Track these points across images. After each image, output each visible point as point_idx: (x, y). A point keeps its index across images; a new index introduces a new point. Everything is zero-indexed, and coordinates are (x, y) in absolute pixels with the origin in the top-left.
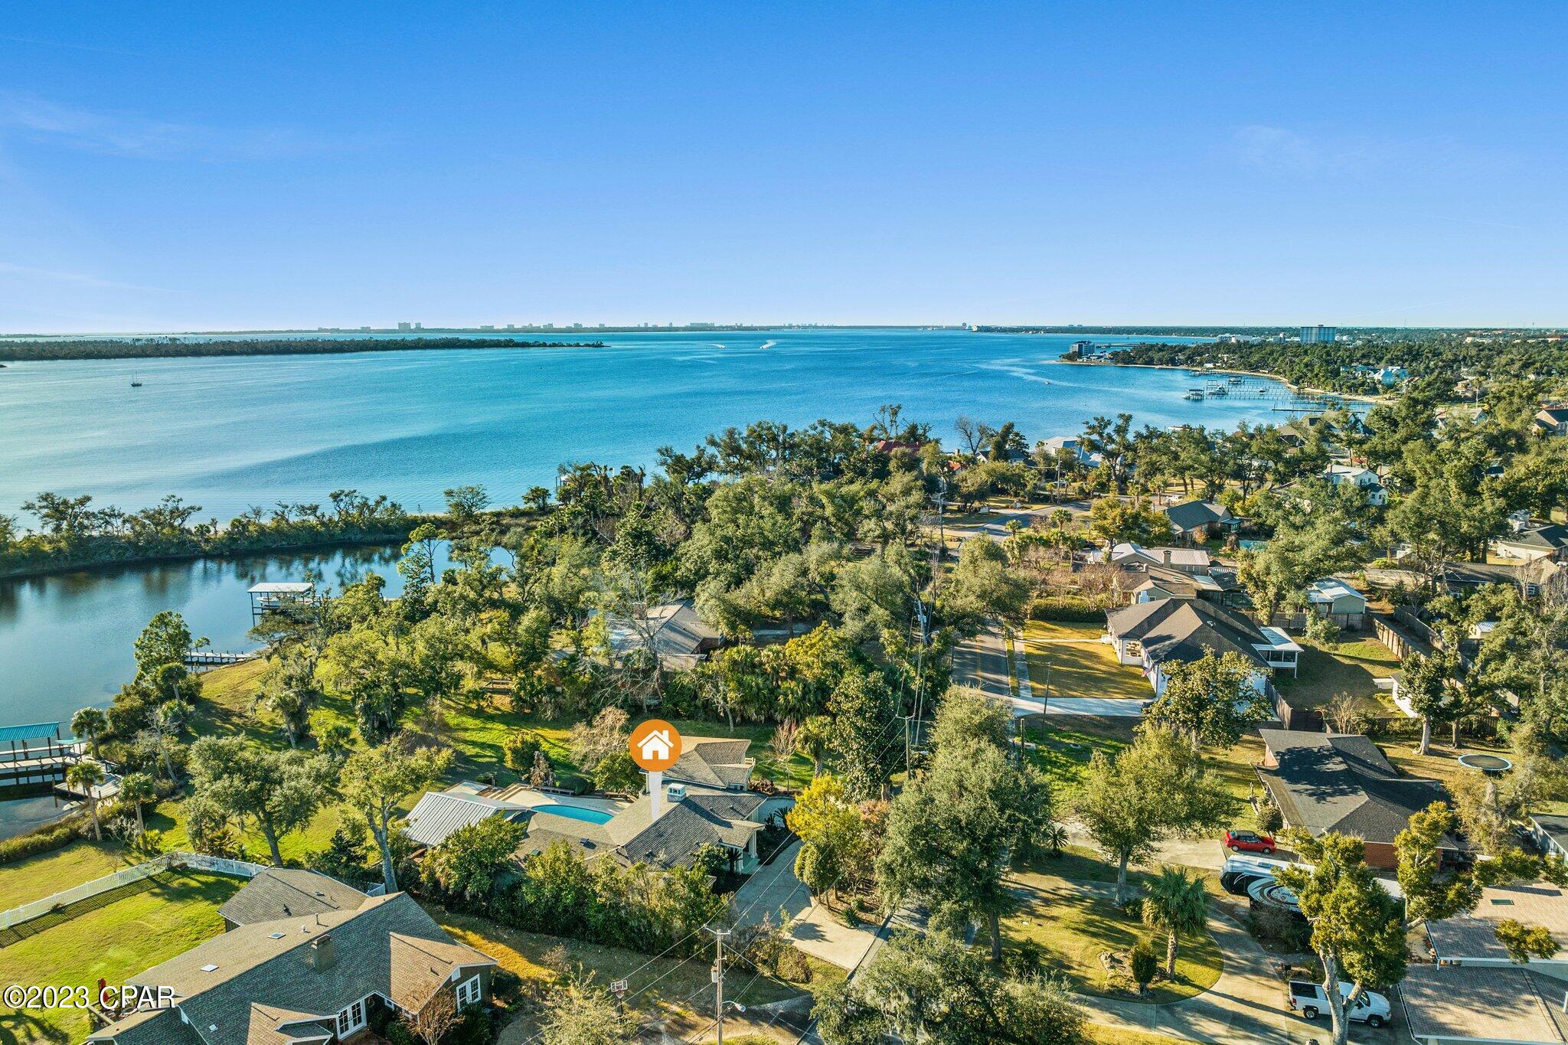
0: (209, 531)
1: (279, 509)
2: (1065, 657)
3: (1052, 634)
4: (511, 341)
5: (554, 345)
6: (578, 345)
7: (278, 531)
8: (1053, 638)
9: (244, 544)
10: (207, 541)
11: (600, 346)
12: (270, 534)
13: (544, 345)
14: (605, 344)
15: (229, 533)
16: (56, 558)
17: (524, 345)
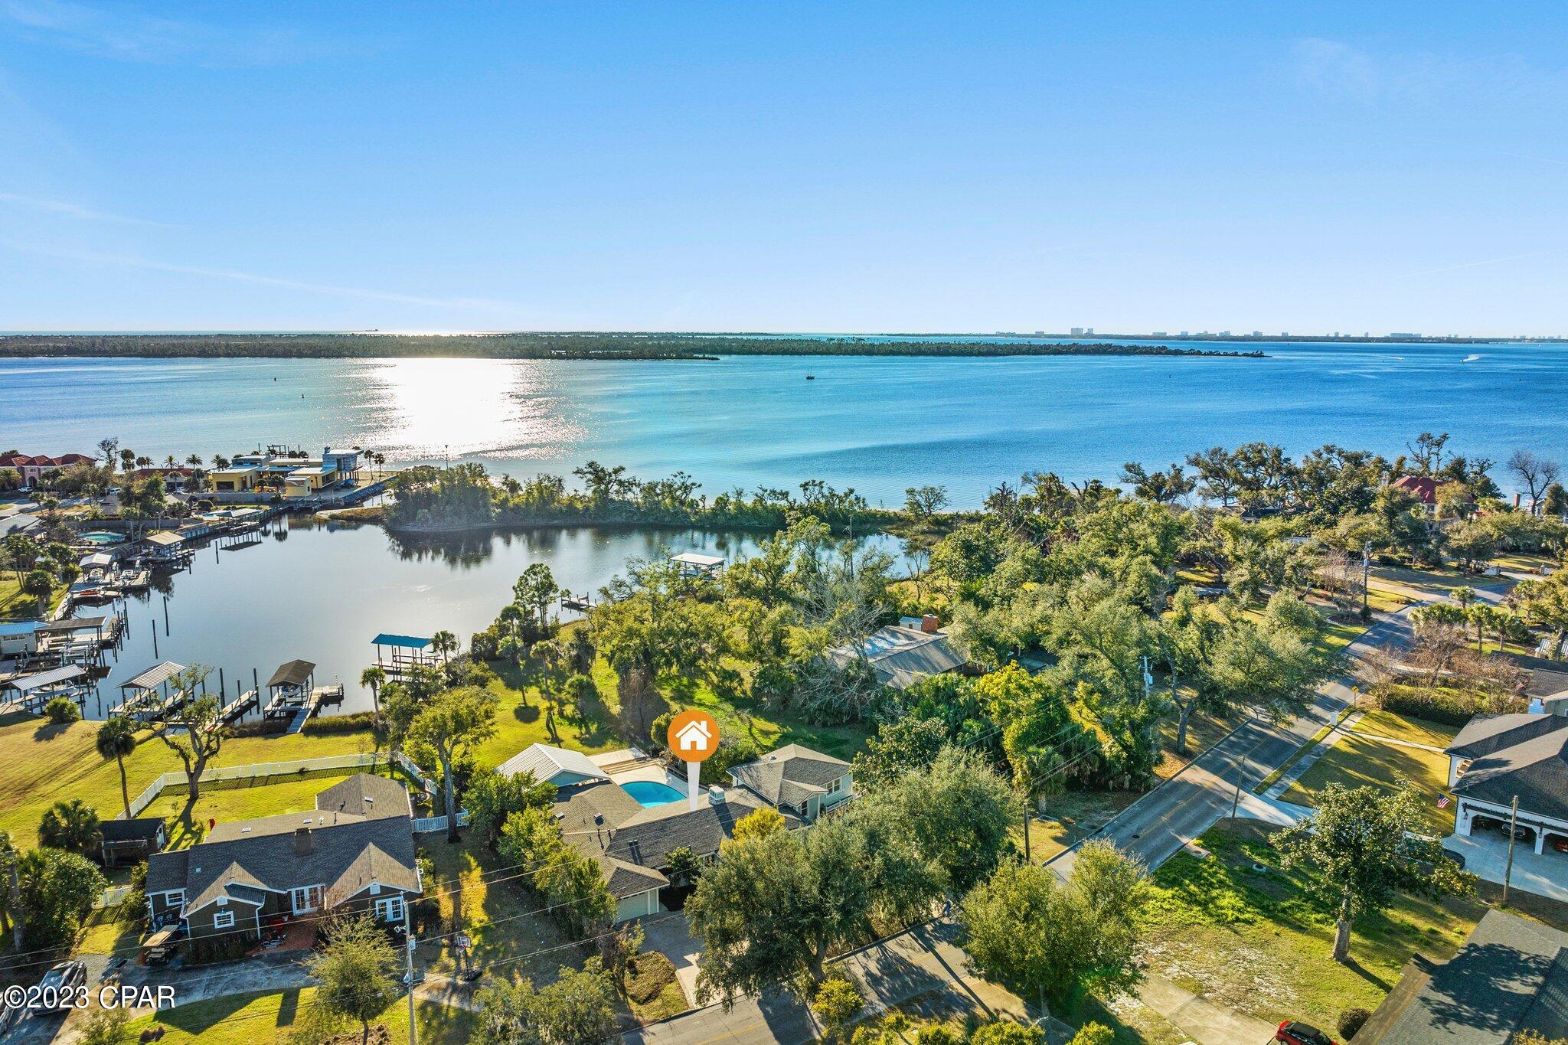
0: (698, 505)
1: (760, 492)
2: (1377, 762)
3: (1394, 732)
4: (1164, 348)
5: (1211, 354)
6: (1236, 354)
7: (754, 512)
8: (1390, 736)
9: (721, 519)
10: (696, 513)
11: (1260, 356)
12: (747, 513)
13: (1199, 353)
14: (1265, 354)
15: (713, 509)
16: (583, 515)
17: (1178, 353)
